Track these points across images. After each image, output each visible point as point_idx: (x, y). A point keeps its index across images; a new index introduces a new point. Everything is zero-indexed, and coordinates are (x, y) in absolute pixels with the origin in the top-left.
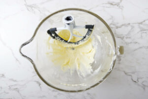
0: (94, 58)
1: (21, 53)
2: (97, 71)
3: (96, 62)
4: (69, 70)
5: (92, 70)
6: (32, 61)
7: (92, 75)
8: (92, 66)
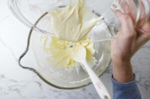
0: (94, 48)
1: (21, 66)
2: (101, 60)
3: (97, 52)
4: (74, 68)
5: (96, 60)
6: (34, 71)
7: (98, 65)
8: (94, 56)
